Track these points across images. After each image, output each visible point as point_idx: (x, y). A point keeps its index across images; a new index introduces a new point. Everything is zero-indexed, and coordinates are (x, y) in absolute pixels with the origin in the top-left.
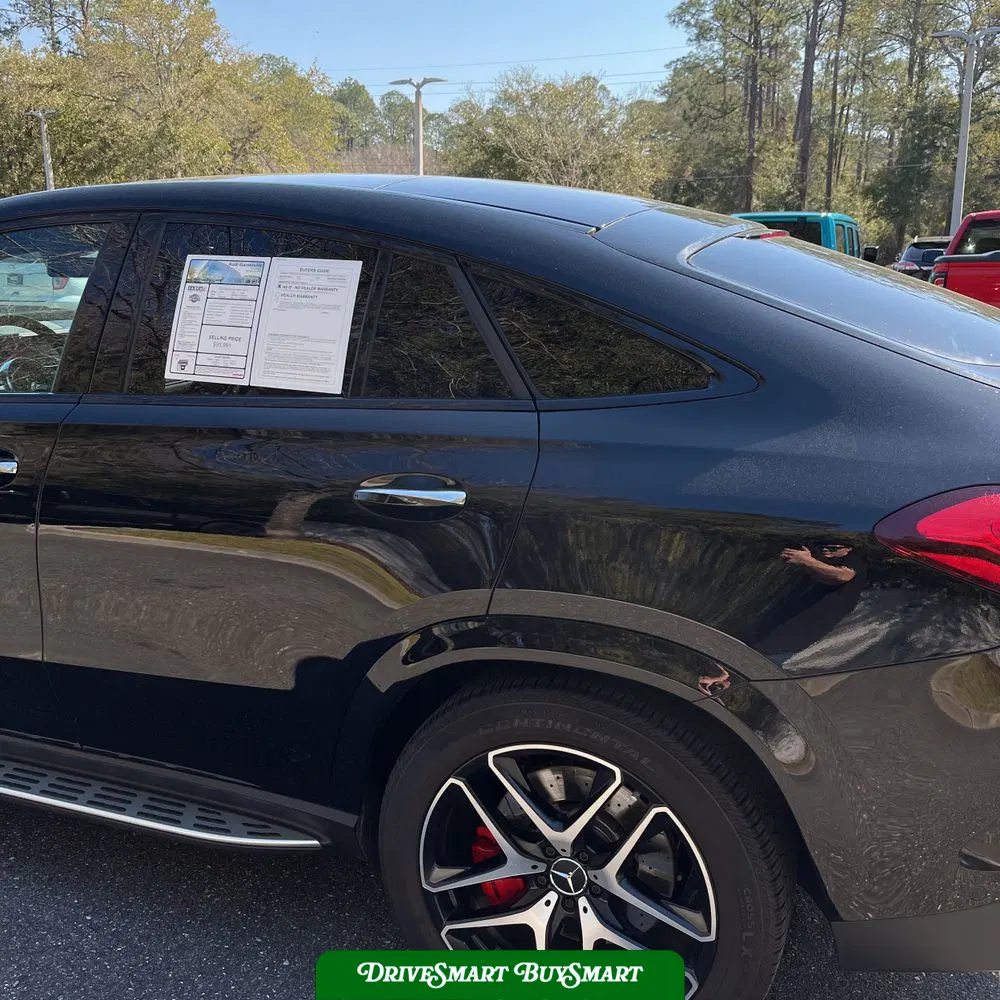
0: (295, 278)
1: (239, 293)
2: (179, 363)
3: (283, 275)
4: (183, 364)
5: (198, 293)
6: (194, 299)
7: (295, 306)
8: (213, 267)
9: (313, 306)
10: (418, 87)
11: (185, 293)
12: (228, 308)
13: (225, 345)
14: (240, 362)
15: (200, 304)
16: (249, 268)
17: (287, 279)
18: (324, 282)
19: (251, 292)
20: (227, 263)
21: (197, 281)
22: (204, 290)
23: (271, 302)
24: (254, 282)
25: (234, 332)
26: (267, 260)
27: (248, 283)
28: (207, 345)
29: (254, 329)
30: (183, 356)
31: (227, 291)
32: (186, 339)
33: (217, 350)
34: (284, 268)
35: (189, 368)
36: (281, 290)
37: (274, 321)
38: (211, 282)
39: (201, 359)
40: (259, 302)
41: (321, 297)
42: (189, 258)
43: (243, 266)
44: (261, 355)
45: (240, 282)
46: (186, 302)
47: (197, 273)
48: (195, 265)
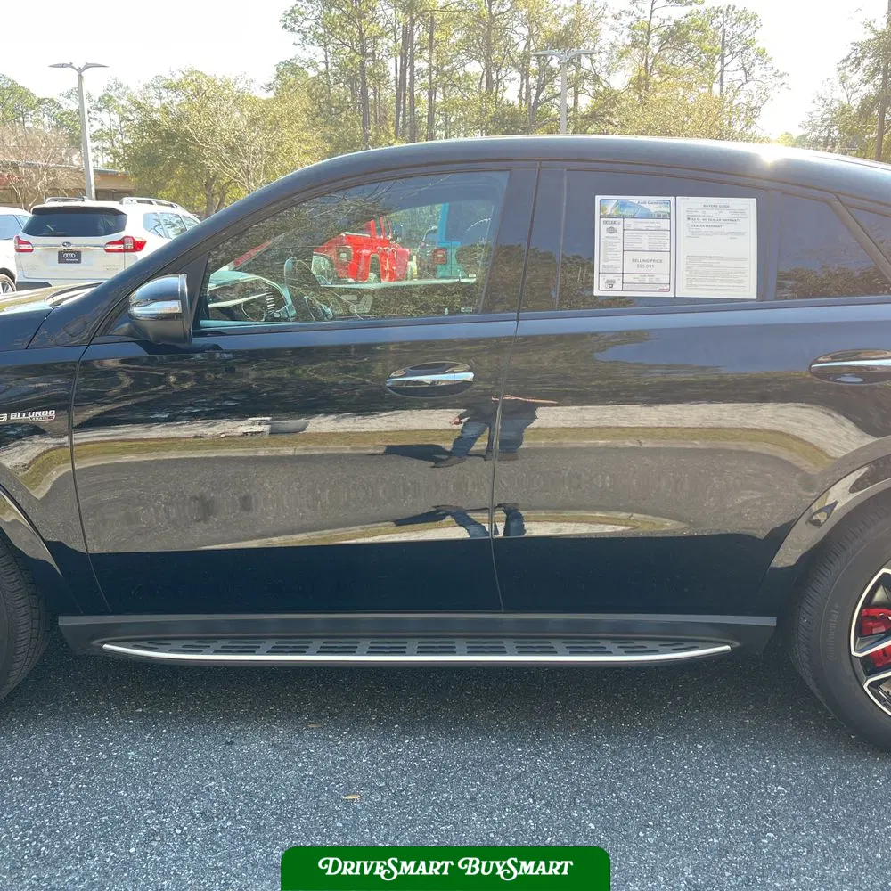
0: (700, 213)
1: (651, 225)
2: (607, 282)
3: (689, 210)
4: (611, 283)
5: (615, 226)
6: (611, 231)
7: (706, 234)
8: (623, 205)
9: (721, 233)
10: (80, 71)
11: (601, 227)
12: (645, 237)
13: (648, 266)
14: (665, 279)
15: (619, 234)
16: (657, 206)
17: (694, 214)
18: (726, 214)
19: (664, 224)
20: (637, 202)
21: (610, 216)
22: (619, 223)
24: (667, 216)
25: (656, 256)
26: (672, 199)
27: (659, 217)
28: (630, 267)
29: (674, 252)
30: (610, 277)
31: (642, 224)
32: (610, 263)
33: (642, 270)
34: (686, 204)
35: (618, 286)
36: (690, 222)
37: (689, 245)
38: (624, 217)
39: (628, 278)
40: (673, 232)
41: (728, 228)
42: (598, 198)
43: (652, 204)
44: (682, 274)
45: (649, 216)
46: (604, 234)
47: (610, 209)
48: (605, 204)
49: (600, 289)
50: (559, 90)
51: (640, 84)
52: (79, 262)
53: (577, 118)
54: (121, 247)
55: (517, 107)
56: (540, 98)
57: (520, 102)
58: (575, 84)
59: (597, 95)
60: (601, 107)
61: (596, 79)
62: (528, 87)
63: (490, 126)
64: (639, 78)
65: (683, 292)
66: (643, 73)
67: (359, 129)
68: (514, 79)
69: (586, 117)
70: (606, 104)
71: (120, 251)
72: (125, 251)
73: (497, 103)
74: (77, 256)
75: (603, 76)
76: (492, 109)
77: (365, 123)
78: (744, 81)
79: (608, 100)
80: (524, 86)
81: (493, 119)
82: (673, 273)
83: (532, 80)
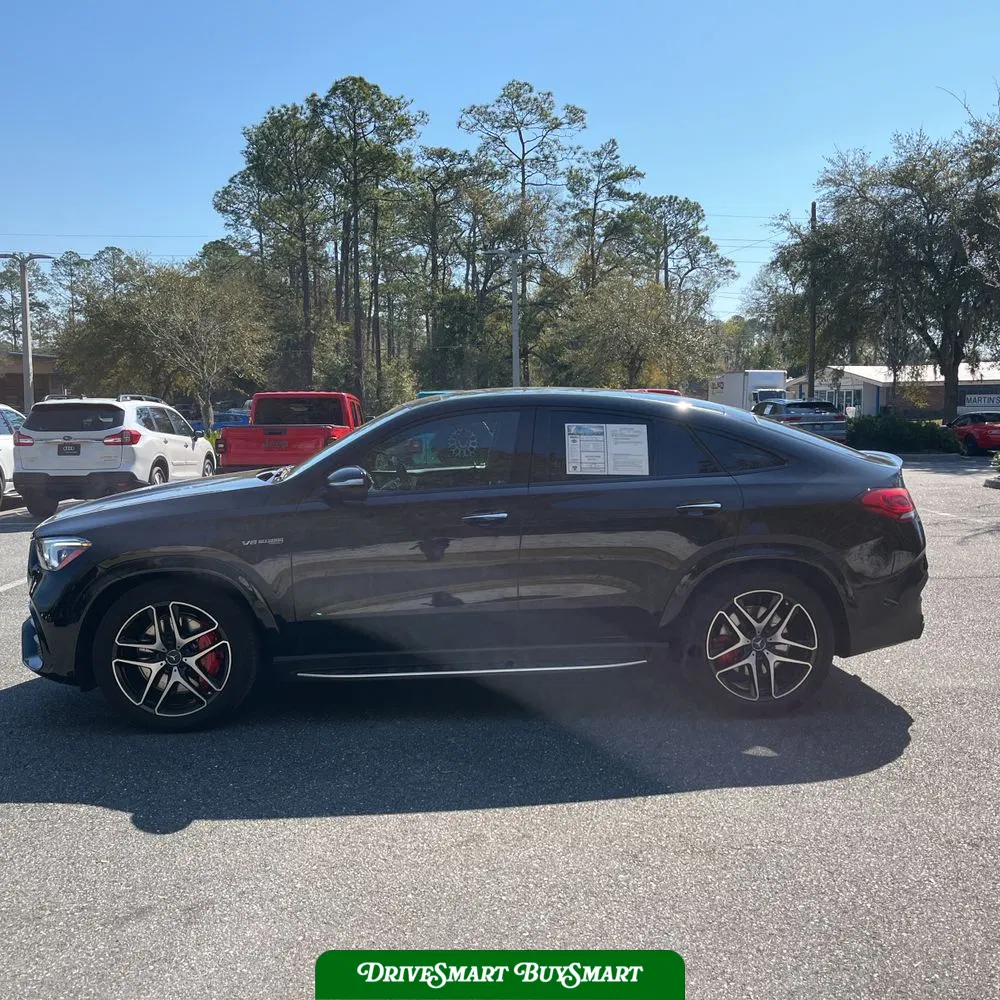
0: (618, 432)
1: (594, 438)
2: (573, 467)
3: (613, 431)
4: (575, 468)
5: (575, 439)
7: (622, 443)
8: (579, 428)
9: (629, 442)
11: (569, 440)
12: (591, 444)
13: (593, 459)
14: (602, 466)
15: (578, 443)
16: (597, 429)
17: (616, 432)
19: (601, 438)
21: (573, 434)
22: (578, 438)
23: (611, 440)
24: (602, 434)
25: (597, 454)
26: (604, 425)
27: (598, 434)
28: (584, 459)
29: (606, 452)
30: (575, 465)
31: (589, 438)
32: (574, 458)
33: (590, 461)
34: (611, 428)
35: (578, 469)
36: (614, 436)
37: (613, 449)
38: (580, 435)
39: (584, 466)
40: (605, 441)
41: (632, 439)
42: (566, 425)
43: (594, 428)
44: (611, 462)
45: (594, 434)
46: (571, 443)
47: (573, 430)
48: (571, 427)
49: (570, 471)
50: (506, 276)
51: (587, 272)
52: (78, 454)
53: (525, 305)
54: (119, 440)
55: (463, 292)
56: (489, 285)
57: (467, 289)
58: (523, 273)
59: (544, 282)
60: (549, 294)
61: (543, 267)
62: (475, 274)
63: (438, 312)
64: (586, 267)
65: (612, 473)
66: (589, 262)
67: (300, 313)
68: (460, 264)
69: (535, 304)
70: (554, 292)
71: (118, 444)
72: (122, 444)
73: (445, 290)
74: (76, 450)
75: (550, 265)
76: (440, 295)
77: (306, 307)
78: (690, 267)
79: (555, 289)
80: (470, 272)
81: (442, 305)
82: (606, 463)
83: (479, 267)
